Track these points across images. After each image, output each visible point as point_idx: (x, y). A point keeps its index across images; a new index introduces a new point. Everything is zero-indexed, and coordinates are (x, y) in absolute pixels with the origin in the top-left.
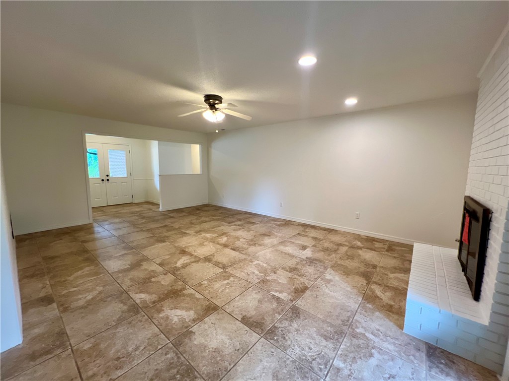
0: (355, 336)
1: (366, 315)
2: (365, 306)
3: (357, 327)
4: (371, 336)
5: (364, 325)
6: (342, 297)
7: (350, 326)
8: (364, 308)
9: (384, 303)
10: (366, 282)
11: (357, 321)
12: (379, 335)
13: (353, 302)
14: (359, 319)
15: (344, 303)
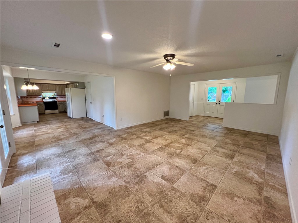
0: (70, 172)
1: (73, 181)
2: (78, 184)
3: (72, 174)
4: (64, 176)
5: (71, 177)
6: (92, 177)
7: (75, 173)
8: (77, 183)
9: (70, 196)
10: (95, 200)
11: (75, 176)
12: (62, 179)
13: (85, 181)
14: (75, 177)
15: (88, 176)
